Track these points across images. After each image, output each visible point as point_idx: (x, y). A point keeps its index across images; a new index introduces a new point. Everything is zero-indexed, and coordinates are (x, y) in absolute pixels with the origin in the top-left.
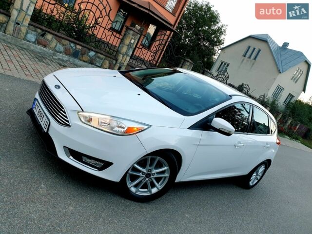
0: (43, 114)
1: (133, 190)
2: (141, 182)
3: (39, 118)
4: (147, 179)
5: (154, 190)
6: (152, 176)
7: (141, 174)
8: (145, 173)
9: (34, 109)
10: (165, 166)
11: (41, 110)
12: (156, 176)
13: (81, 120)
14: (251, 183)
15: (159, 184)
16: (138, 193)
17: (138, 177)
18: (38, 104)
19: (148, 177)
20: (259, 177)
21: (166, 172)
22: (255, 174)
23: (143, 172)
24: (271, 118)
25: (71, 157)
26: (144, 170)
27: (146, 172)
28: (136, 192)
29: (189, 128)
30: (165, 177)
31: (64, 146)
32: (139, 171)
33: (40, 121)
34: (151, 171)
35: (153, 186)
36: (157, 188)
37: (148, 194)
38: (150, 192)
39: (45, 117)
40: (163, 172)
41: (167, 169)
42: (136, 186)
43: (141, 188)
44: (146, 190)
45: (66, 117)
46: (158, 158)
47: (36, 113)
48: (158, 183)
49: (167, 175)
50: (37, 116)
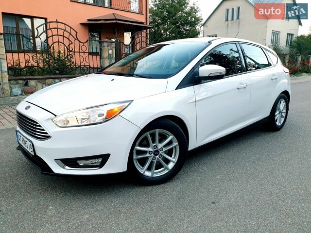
0: (26, 140)
1: (148, 174)
2: (152, 162)
3: (25, 147)
4: (157, 157)
5: (171, 166)
6: (161, 152)
7: (148, 155)
8: (152, 152)
10: (169, 136)
11: (24, 138)
12: (164, 149)
13: (58, 126)
14: (278, 124)
15: (173, 156)
16: (155, 175)
17: (147, 158)
18: (20, 134)
19: (157, 155)
20: (284, 115)
21: (173, 141)
22: (277, 112)
23: (150, 152)
24: (266, 50)
25: (67, 167)
26: (150, 149)
27: (152, 150)
28: (153, 175)
29: (176, 89)
30: (175, 147)
31: (55, 160)
32: (145, 152)
34: (157, 147)
35: (167, 161)
36: (173, 162)
37: (166, 171)
38: (168, 169)
39: (28, 142)
40: (170, 143)
41: (173, 138)
42: (149, 169)
43: (156, 169)
44: (163, 169)
45: (43, 130)
46: (157, 131)
47: (22, 143)
48: (171, 156)
49: (176, 144)
50: (23, 146)
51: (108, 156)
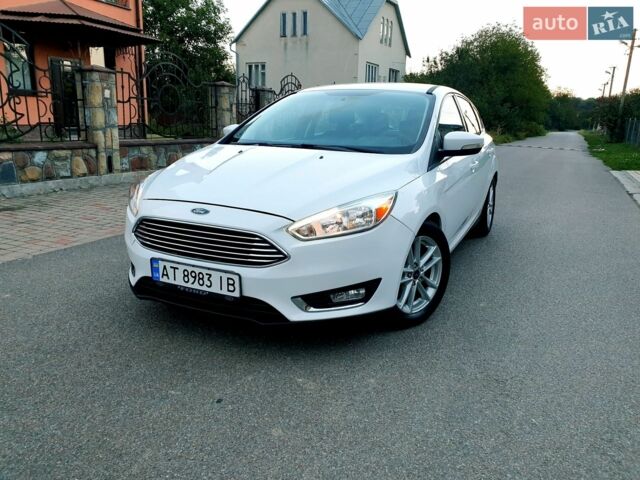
0: (204, 272)
1: (407, 309)
2: (411, 291)
3: (196, 286)
4: (417, 281)
5: (431, 293)
6: (421, 273)
9: (164, 280)
10: (432, 246)
11: (190, 269)
12: (425, 269)
13: (299, 238)
16: (414, 311)
18: (168, 265)
19: (417, 278)
21: (436, 254)
23: (409, 273)
25: (312, 309)
27: (412, 271)
28: (411, 310)
30: (437, 264)
31: (293, 298)
33: (204, 288)
34: (418, 265)
36: (434, 287)
37: (426, 303)
39: (215, 274)
41: (435, 250)
42: (408, 302)
44: (421, 299)
45: (272, 247)
46: (420, 239)
47: (179, 282)
49: (438, 258)
50: (189, 285)
51: (377, 282)
